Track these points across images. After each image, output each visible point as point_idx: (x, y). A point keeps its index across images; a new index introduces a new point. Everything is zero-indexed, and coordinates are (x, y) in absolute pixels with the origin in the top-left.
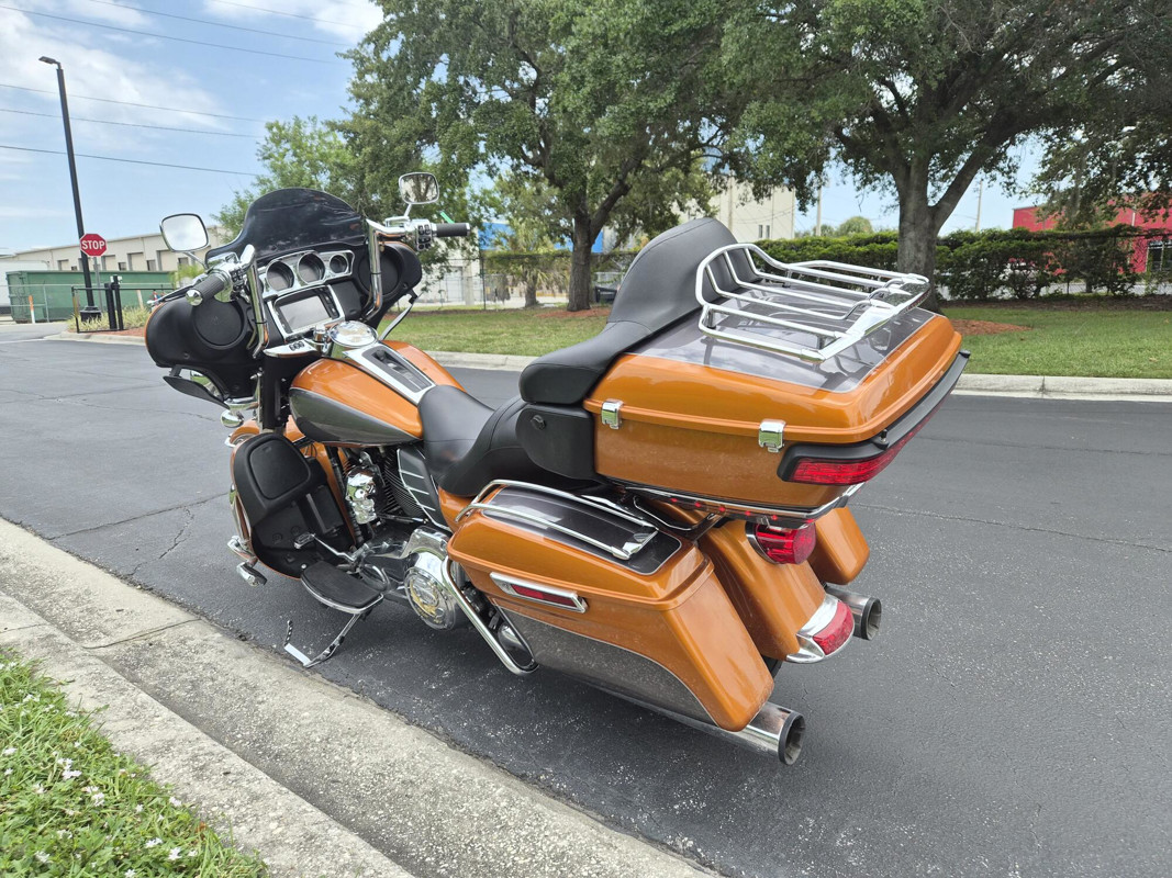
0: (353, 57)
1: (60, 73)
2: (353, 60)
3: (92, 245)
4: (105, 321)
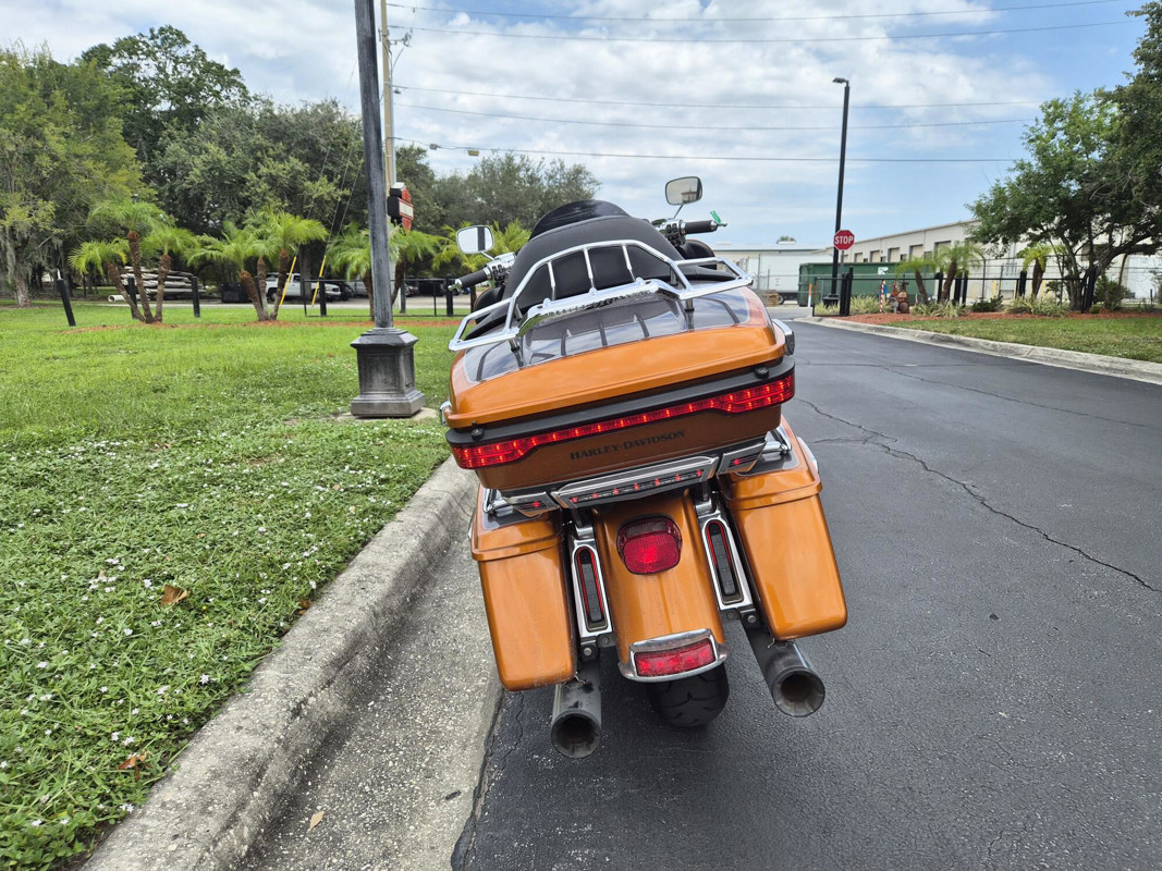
0: (1148, 12)
1: (847, 90)
2: (1147, 16)
3: (843, 238)
4: (837, 309)
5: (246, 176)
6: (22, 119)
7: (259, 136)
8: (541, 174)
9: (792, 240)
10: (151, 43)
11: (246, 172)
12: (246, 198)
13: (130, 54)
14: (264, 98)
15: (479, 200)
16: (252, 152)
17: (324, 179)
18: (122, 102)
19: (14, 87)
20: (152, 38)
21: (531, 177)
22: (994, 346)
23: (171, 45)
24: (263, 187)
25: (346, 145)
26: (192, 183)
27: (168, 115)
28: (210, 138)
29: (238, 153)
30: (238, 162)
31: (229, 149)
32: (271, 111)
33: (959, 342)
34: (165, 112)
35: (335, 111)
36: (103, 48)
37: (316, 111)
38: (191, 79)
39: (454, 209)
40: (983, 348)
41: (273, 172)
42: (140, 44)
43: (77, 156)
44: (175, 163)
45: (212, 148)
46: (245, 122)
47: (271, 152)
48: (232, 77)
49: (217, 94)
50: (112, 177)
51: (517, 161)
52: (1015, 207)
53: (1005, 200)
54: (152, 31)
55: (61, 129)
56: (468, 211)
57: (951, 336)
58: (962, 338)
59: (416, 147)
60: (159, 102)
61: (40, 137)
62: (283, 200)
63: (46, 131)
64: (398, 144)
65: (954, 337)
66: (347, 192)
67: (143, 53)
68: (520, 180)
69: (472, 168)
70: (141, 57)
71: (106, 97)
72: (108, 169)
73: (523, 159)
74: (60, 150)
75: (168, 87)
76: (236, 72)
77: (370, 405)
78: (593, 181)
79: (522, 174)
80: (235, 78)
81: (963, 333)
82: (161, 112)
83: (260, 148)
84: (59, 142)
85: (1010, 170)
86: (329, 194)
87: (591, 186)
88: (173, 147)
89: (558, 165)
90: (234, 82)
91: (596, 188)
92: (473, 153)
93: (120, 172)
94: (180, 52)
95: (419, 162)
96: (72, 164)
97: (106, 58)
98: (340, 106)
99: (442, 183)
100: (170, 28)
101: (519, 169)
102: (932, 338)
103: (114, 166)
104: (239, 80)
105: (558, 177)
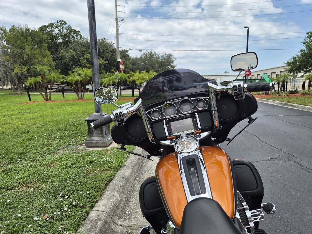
1: (248, 30)
3: (248, 73)
5: (80, 58)
6: (19, 44)
7: (84, 48)
8: (160, 56)
9: (228, 72)
10: (57, 24)
11: (80, 57)
12: (80, 64)
13: (51, 27)
14: (86, 38)
15: (143, 63)
16: (82, 52)
17: (101, 59)
18: (47, 39)
19: (17, 36)
20: (57, 23)
21: (157, 57)
22: (305, 107)
23: (62, 25)
24: (85, 61)
25: (107, 50)
26: (66, 60)
27: (61, 43)
28: (71, 49)
29: (79, 52)
30: (78, 55)
31: (76, 51)
32: (87, 41)
33: (291, 106)
34: (61, 42)
35: (104, 40)
36: (45, 26)
37: (99, 41)
38: (67, 34)
39: (136, 66)
40: (301, 108)
41: (87, 57)
42: (54, 25)
43: (34, 54)
44: (62, 55)
45: (71, 51)
46: (80, 44)
47: (87, 52)
48: (78, 33)
49: (74, 37)
50: (44, 59)
51: (153, 53)
52: (300, 63)
53: (296, 61)
54: (57, 21)
55: (29, 47)
56: (140, 67)
57: (288, 103)
58: (292, 104)
59: (126, 50)
60: (59, 40)
61: (24, 49)
62: (90, 65)
63: (25, 47)
64: (120, 49)
65: (289, 104)
66: (107, 62)
67: (55, 27)
68: (153, 58)
69: (141, 55)
70: (54, 28)
71: (42, 38)
72: (43, 57)
73: (154, 52)
74: (29, 53)
75: (61, 36)
76: (79, 31)
77: (92, 143)
78: (174, 58)
79: (154, 56)
80: (79, 33)
81: (292, 102)
82: (60, 42)
83: (84, 51)
84: (29, 50)
85: (298, 52)
86: (102, 63)
87: (173, 59)
88: (62, 51)
89: (164, 53)
90: (78, 34)
91: (175, 59)
92: (141, 51)
93: (46, 58)
94: (65, 26)
95: (126, 54)
96: (32, 56)
97: (45, 28)
98: (106, 39)
99: (133, 59)
100: (62, 20)
101: (153, 55)
102: (281, 104)
103: (44, 56)
104: (80, 33)
105: (164, 57)
